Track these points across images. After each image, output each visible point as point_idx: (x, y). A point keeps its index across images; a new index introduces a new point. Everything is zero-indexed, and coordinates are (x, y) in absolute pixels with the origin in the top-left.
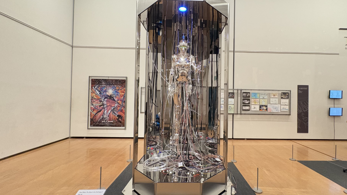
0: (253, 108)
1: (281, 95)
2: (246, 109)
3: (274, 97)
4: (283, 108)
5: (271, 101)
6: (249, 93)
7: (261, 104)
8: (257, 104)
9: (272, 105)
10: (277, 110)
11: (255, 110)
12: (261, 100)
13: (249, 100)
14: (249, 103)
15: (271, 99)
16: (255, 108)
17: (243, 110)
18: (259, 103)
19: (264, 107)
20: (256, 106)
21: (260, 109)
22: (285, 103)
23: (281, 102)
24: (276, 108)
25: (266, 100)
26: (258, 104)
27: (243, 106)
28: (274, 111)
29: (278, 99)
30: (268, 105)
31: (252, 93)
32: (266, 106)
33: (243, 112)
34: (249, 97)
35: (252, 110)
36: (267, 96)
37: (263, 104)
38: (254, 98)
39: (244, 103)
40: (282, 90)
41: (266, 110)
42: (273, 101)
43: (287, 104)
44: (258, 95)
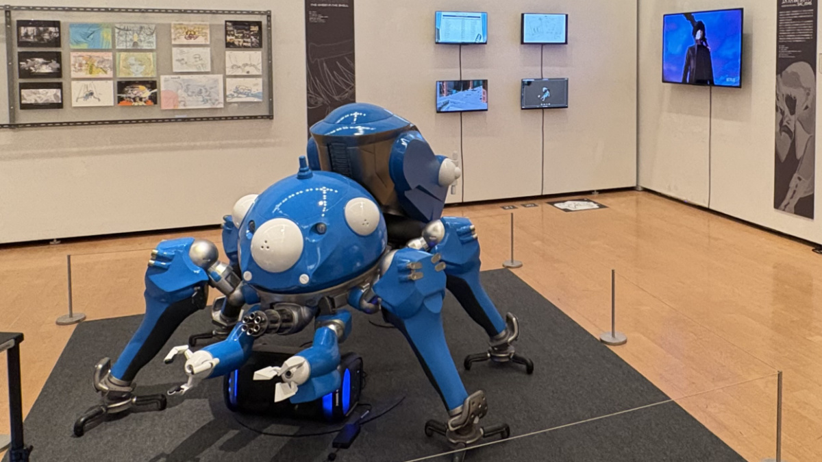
0: (82, 94)
1: (227, 34)
2: (40, 102)
3: (192, 41)
4: (237, 91)
5: (178, 60)
6: (56, 24)
7: (123, 75)
8: (102, 75)
9: (182, 76)
10: (205, 101)
11: (91, 102)
12: (123, 55)
13: (58, 57)
14: (58, 73)
15: (175, 50)
16: (92, 94)
17: (25, 107)
18: (114, 68)
19: (142, 87)
20: (96, 86)
21: (120, 99)
22: (247, 69)
23: (228, 64)
24: (200, 92)
25: (150, 55)
26: (110, 74)
27: (23, 86)
28: (195, 103)
29: (208, 50)
30: (163, 78)
31: (72, 25)
32: (152, 85)
33: (25, 117)
34: (57, 42)
35: (75, 104)
36: (153, 39)
37: (133, 76)
38: (85, 46)
39: (25, 73)
40: (230, 12)
41: (150, 103)
42: (183, 58)
43: (253, 72)
44: (106, 35)
